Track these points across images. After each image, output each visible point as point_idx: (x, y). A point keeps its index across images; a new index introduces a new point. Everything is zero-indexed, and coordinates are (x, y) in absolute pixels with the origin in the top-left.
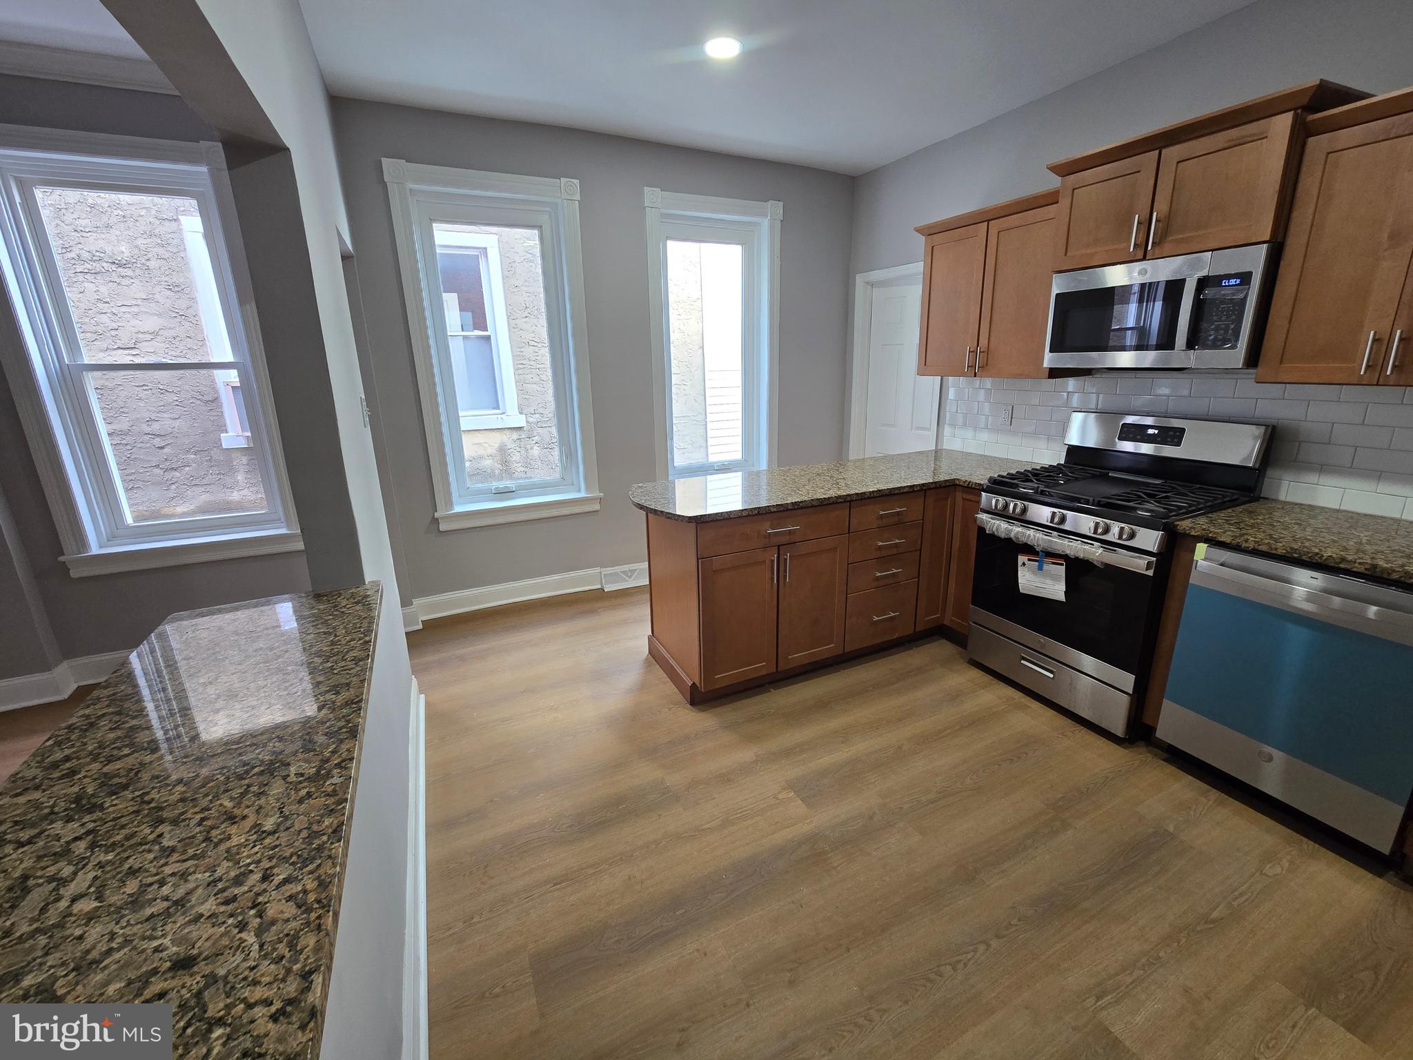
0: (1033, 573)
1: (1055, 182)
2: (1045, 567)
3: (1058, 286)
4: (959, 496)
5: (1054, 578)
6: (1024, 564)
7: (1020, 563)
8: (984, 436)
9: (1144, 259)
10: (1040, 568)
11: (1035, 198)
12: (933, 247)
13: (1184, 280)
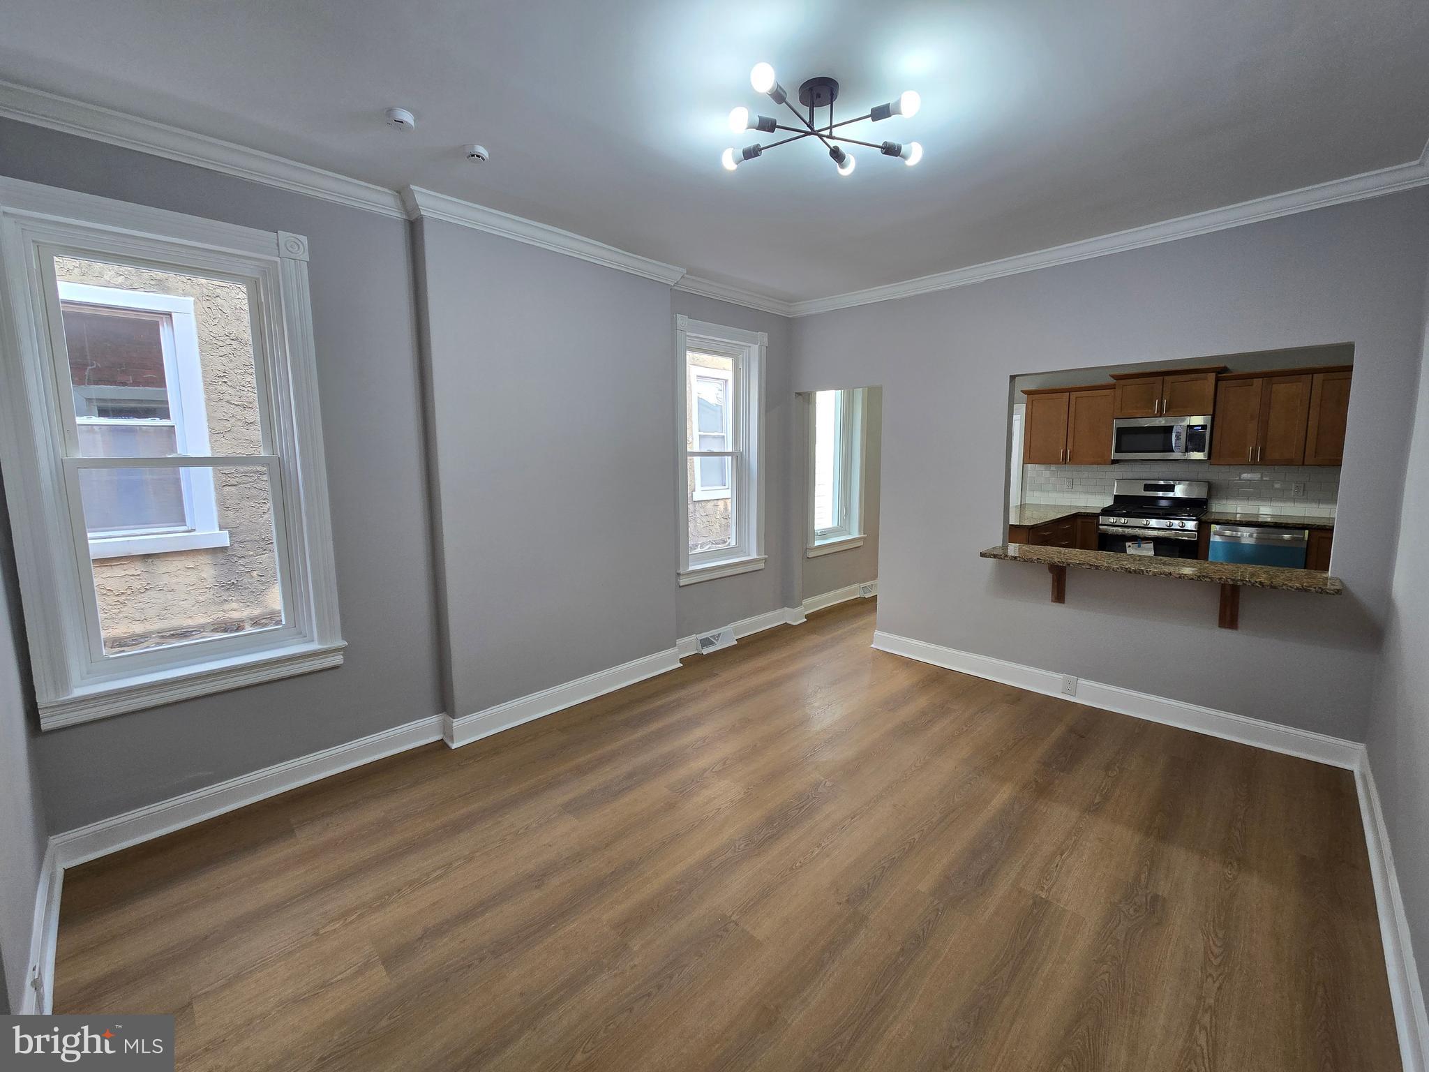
0: (1136, 549)
1: (1113, 381)
2: (1142, 545)
3: (1116, 424)
4: (1079, 521)
5: (1148, 550)
6: (1130, 546)
7: (1127, 546)
8: (1054, 495)
9: (1160, 417)
10: (1139, 546)
11: (1095, 386)
12: (1033, 401)
13: (1173, 427)
